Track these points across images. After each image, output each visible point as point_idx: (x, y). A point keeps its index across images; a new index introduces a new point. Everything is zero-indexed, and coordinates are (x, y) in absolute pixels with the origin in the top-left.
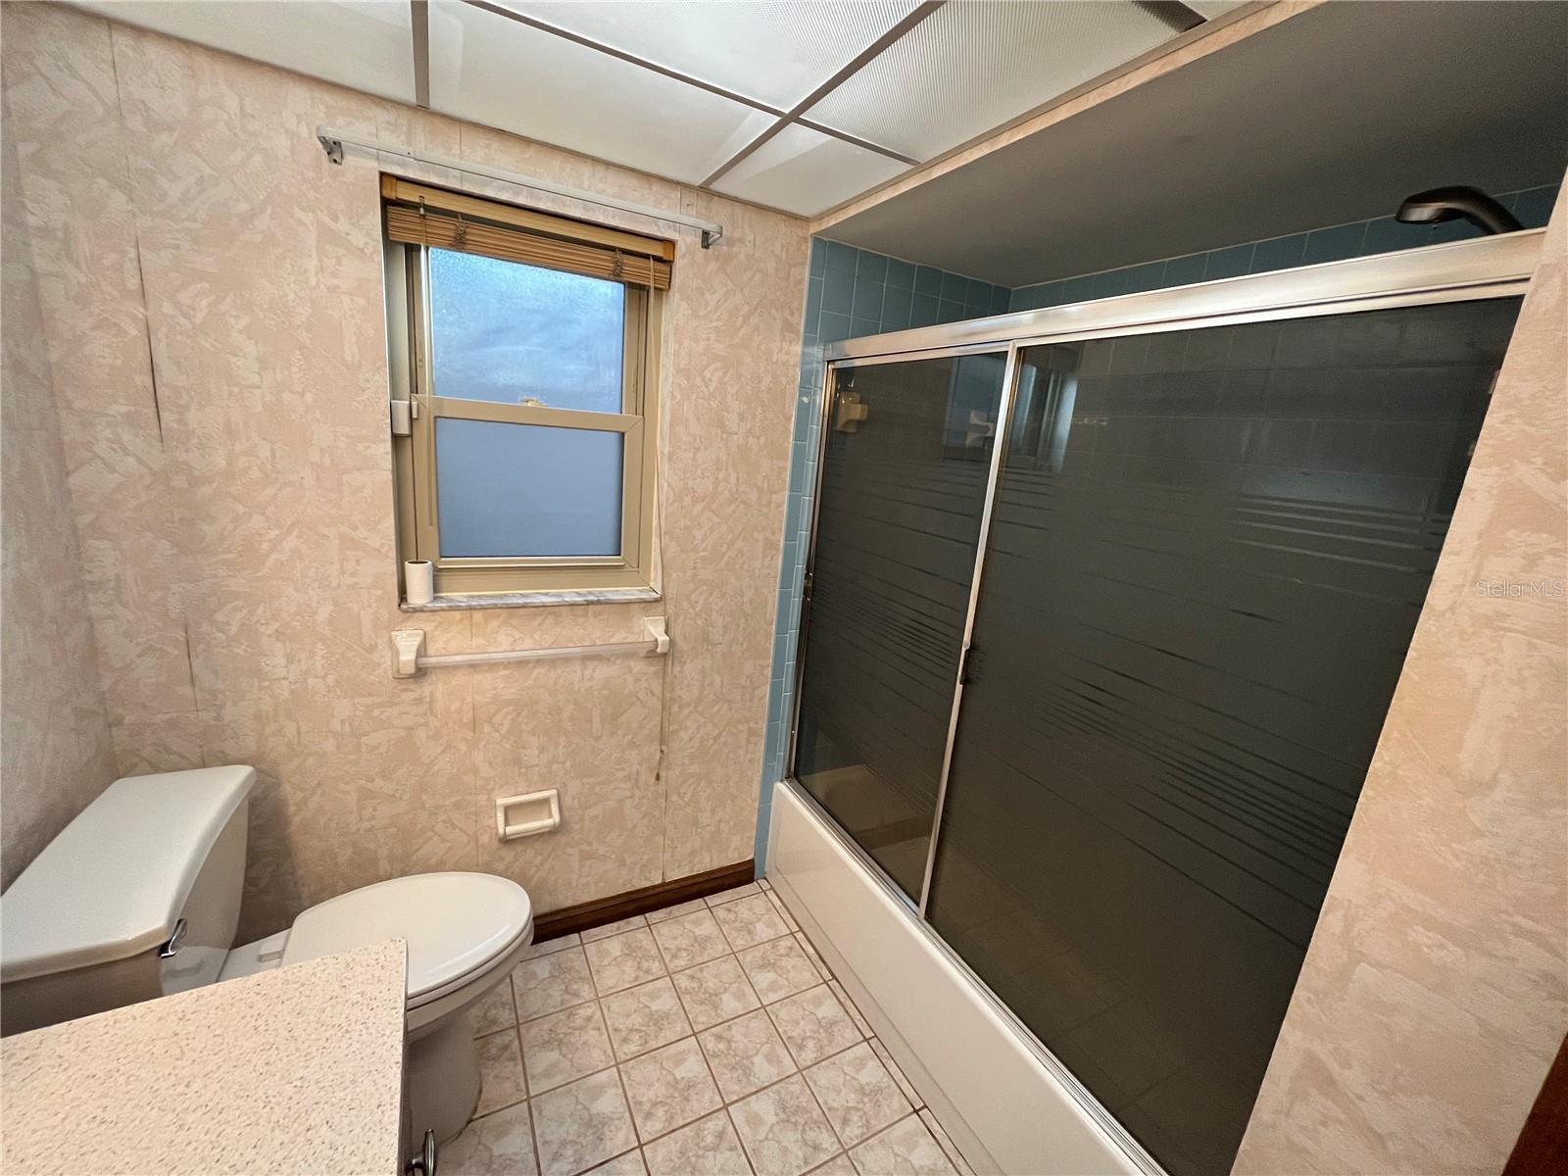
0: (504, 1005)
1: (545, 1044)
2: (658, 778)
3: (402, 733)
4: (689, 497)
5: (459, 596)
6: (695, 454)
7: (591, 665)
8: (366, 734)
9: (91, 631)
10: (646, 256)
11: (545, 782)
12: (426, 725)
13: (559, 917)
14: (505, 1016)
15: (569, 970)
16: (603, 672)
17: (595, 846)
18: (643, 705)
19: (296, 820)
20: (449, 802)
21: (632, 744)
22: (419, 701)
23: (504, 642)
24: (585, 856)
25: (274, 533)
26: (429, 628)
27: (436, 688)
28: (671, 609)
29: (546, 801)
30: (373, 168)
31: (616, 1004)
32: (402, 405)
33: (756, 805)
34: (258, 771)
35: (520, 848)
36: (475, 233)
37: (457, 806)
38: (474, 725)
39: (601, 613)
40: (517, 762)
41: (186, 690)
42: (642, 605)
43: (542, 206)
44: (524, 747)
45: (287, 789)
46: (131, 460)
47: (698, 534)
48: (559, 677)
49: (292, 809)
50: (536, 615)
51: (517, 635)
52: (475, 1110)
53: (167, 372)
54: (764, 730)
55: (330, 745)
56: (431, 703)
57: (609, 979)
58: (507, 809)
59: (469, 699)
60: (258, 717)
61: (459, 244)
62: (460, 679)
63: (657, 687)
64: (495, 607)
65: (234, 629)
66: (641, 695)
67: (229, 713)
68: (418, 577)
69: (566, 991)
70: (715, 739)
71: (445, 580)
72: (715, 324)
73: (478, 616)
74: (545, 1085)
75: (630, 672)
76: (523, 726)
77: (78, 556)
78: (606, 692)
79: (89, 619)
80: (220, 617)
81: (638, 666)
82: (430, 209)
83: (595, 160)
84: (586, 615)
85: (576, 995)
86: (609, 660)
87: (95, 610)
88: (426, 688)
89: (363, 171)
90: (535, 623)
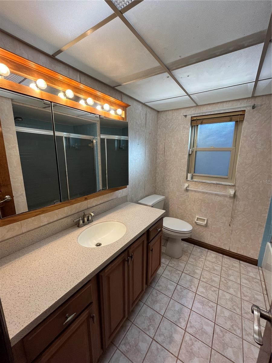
0: (190, 250)
1: (194, 259)
2: (230, 225)
3: (184, 199)
4: (244, 164)
5: (195, 180)
6: (247, 154)
7: (217, 196)
8: (179, 198)
9: (156, 178)
10: (238, 115)
11: (205, 216)
12: (187, 199)
13: (205, 244)
14: (190, 252)
15: (203, 253)
16: (219, 198)
17: (214, 234)
18: (228, 208)
19: (170, 208)
20: (189, 213)
21: (224, 216)
22: (187, 195)
23: (201, 188)
24: (211, 235)
25: (173, 168)
26: (190, 184)
27: (189, 193)
28: (237, 188)
29: (204, 220)
30: (190, 116)
31: (208, 262)
32: (191, 149)
33: (260, 245)
34: (166, 197)
35: (199, 227)
36: (204, 121)
37: (190, 214)
38: (194, 201)
39: (220, 186)
40: (201, 211)
41: (162, 186)
42: (229, 186)
43: (216, 113)
44: (202, 208)
45: (170, 203)
46: (162, 159)
47: (246, 172)
48: (210, 197)
49: (170, 206)
50: (207, 185)
51: (203, 188)
52: (180, 258)
53: (166, 148)
54: (265, 226)
55: (175, 198)
56: (189, 196)
57: (209, 258)
58: (197, 218)
59: (194, 197)
60: (168, 192)
61: (202, 123)
62: (193, 193)
63: (232, 205)
64: (200, 182)
65: (167, 180)
66: (228, 205)
67: (166, 191)
68: (189, 175)
69: (201, 255)
70: (248, 223)
71: (194, 177)
72: (255, 124)
73: (197, 183)
74: (190, 263)
75: (225, 200)
76: (202, 205)
77: (156, 169)
78: (219, 203)
79: (156, 176)
80: (166, 178)
81: (227, 199)
82: (197, 120)
83: (226, 101)
84: (216, 186)
85: (202, 256)
86: (221, 196)
87: (157, 176)
88: (188, 193)
89: (189, 118)
90: (207, 186)
